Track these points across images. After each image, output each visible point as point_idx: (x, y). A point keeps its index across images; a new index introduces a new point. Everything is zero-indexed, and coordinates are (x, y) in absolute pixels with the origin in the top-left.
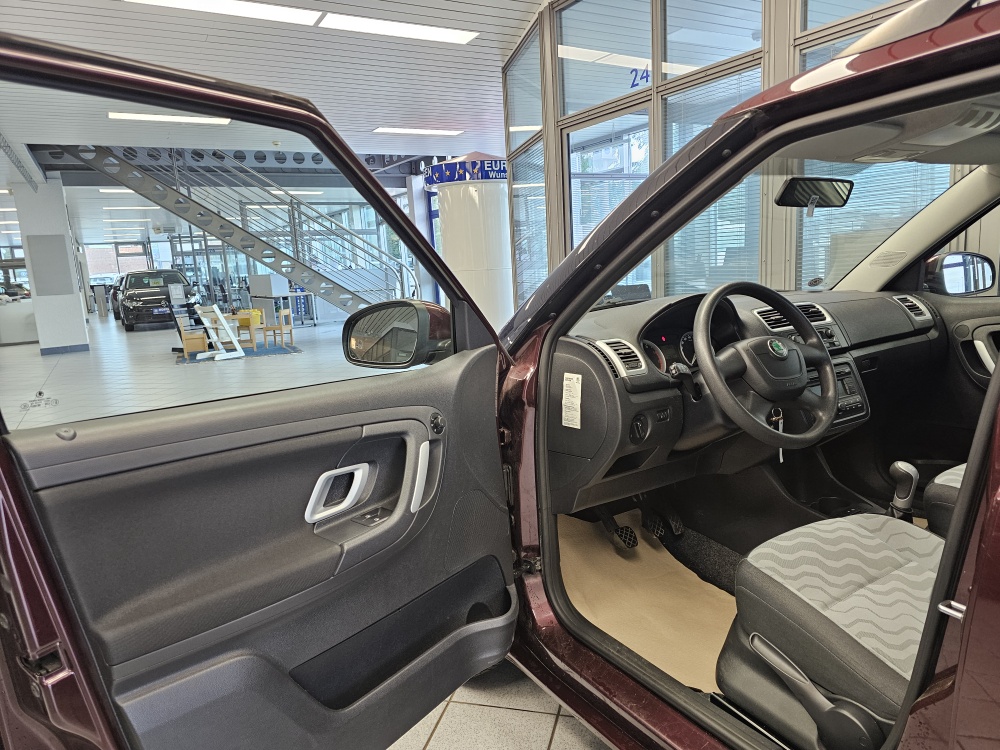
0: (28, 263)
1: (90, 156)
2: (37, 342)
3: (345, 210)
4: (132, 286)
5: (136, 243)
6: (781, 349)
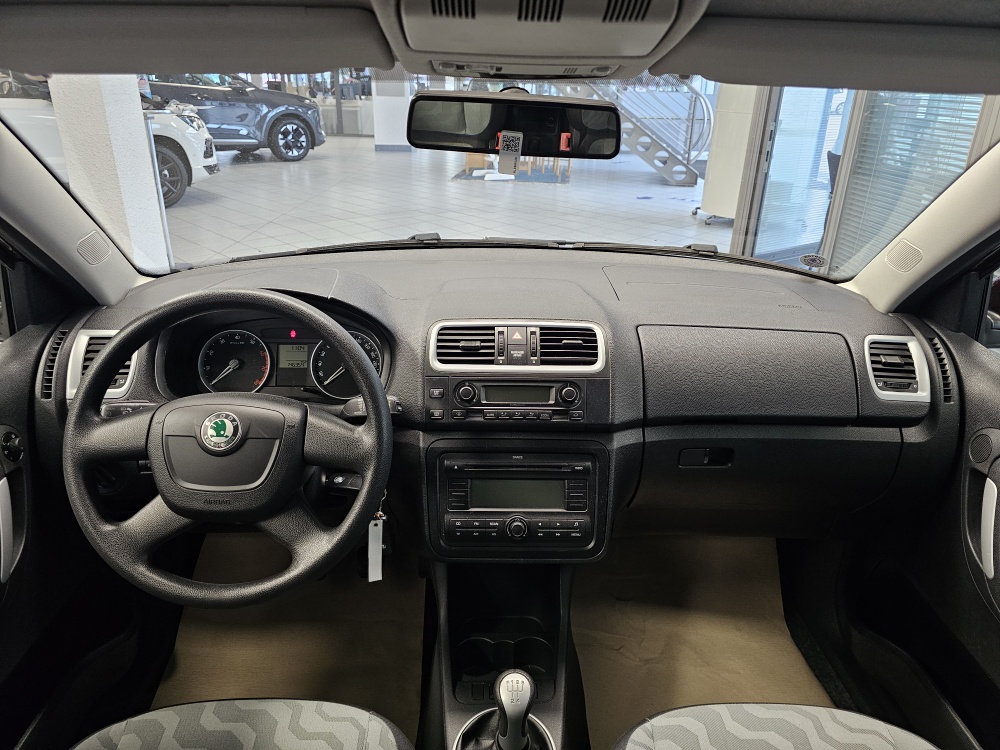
2: (373, 137)
6: (222, 436)
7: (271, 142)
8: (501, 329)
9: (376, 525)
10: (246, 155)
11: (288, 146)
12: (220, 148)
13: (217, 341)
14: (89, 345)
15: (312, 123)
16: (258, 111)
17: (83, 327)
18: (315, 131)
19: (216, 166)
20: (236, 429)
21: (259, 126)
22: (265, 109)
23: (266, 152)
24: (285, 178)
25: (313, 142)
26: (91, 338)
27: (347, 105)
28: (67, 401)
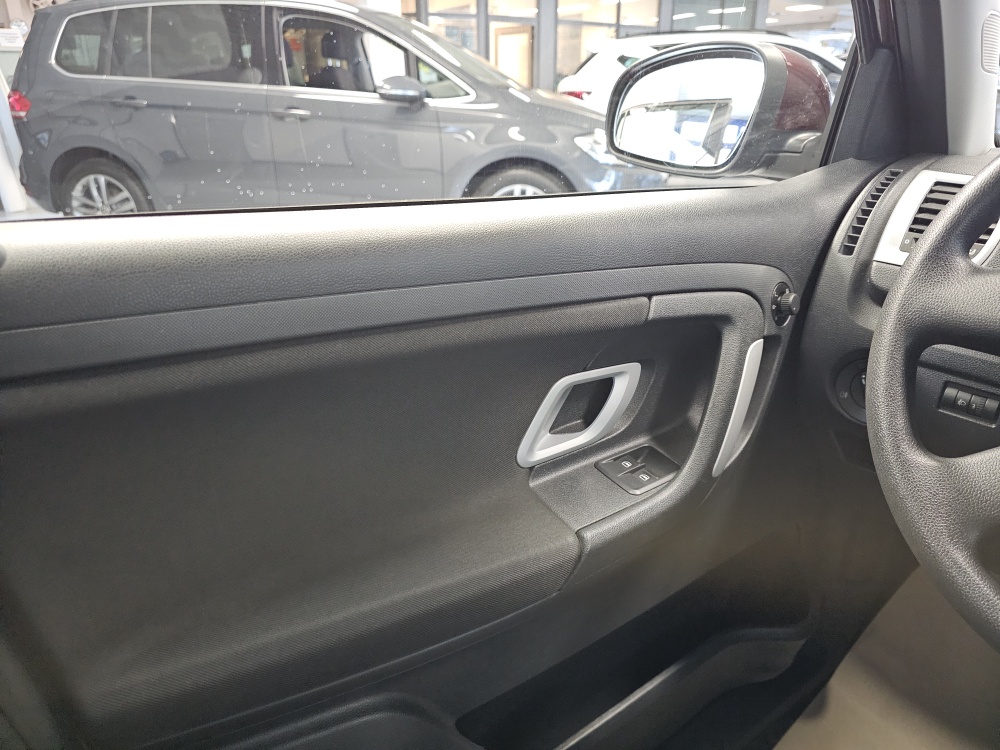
14: (931, 192)
17: (927, 168)
26: (937, 184)
28: (875, 264)
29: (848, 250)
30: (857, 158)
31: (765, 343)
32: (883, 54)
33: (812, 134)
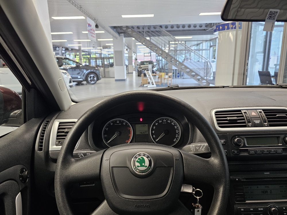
0: (114, 58)
1: (125, 29)
2: (114, 78)
3: (201, 43)
4: (141, 65)
5: (149, 53)
6: (144, 166)
7: (86, 80)
8: (245, 111)
9: (198, 211)
10: (79, 83)
11: (91, 81)
12: (73, 82)
13: (109, 124)
14: (59, 126)
15: (98, 74)
16: (83, 72)
17: (56, 119)
18: (98, 76)
19: (72, 85)
20: (150, 161)
21: (83, 75)
22: (85, 71)
23: (85, 82)
24: (90, 89)
25: (98, 79)
26: (60, 123)
27: (107, 70)
28: (50, 152)
29: (40, 150)
30: (35, 118)
31: (21, 193)
32: (32, 90)
33: (18, 110)
